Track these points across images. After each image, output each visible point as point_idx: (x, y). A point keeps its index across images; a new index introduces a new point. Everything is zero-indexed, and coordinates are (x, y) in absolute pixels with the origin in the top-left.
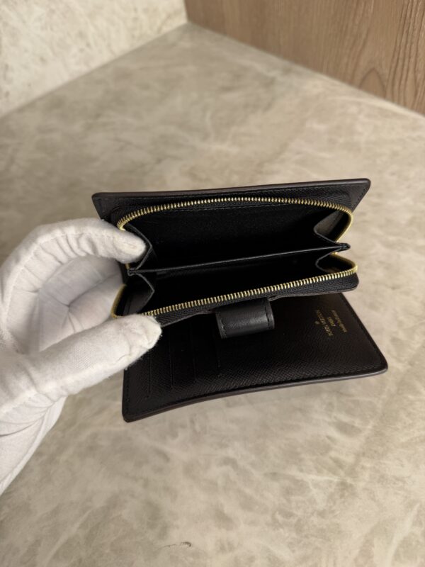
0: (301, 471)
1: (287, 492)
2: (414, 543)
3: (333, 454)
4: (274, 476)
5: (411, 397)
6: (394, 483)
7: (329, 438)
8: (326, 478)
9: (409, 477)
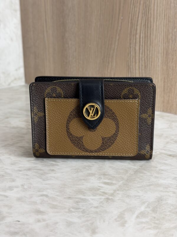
0: (85, 196)
1: (77, 202)
2: (146, 213)
3: (101, 191)
4: (69, 198)
5: (141, 175)
6: (135, 197)
7: (99, 186)
8: (98, 197)
9: (142, 195)
